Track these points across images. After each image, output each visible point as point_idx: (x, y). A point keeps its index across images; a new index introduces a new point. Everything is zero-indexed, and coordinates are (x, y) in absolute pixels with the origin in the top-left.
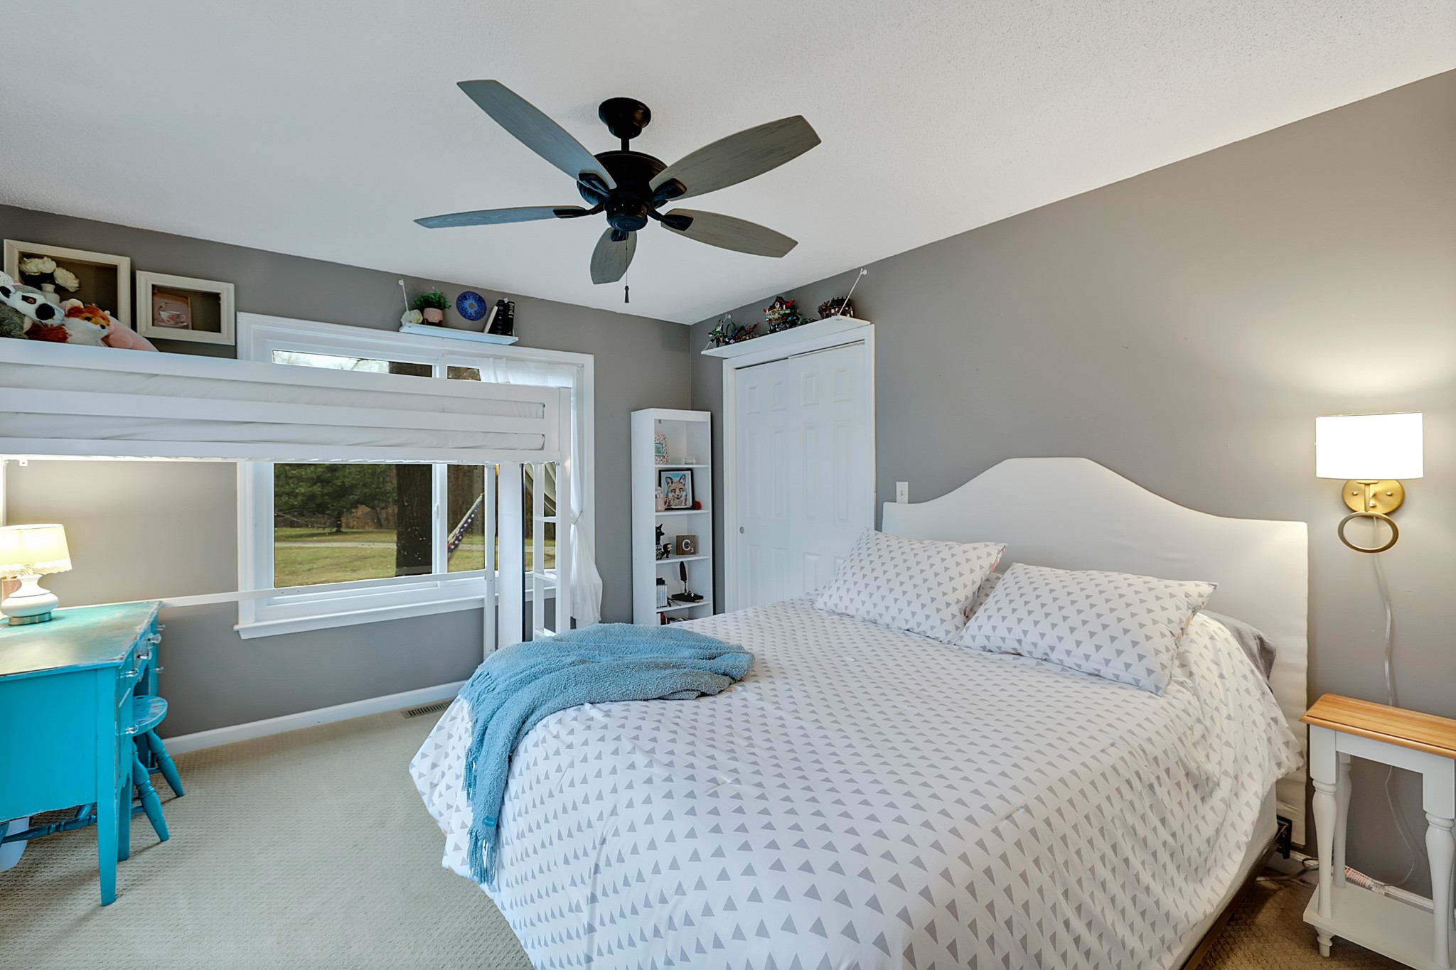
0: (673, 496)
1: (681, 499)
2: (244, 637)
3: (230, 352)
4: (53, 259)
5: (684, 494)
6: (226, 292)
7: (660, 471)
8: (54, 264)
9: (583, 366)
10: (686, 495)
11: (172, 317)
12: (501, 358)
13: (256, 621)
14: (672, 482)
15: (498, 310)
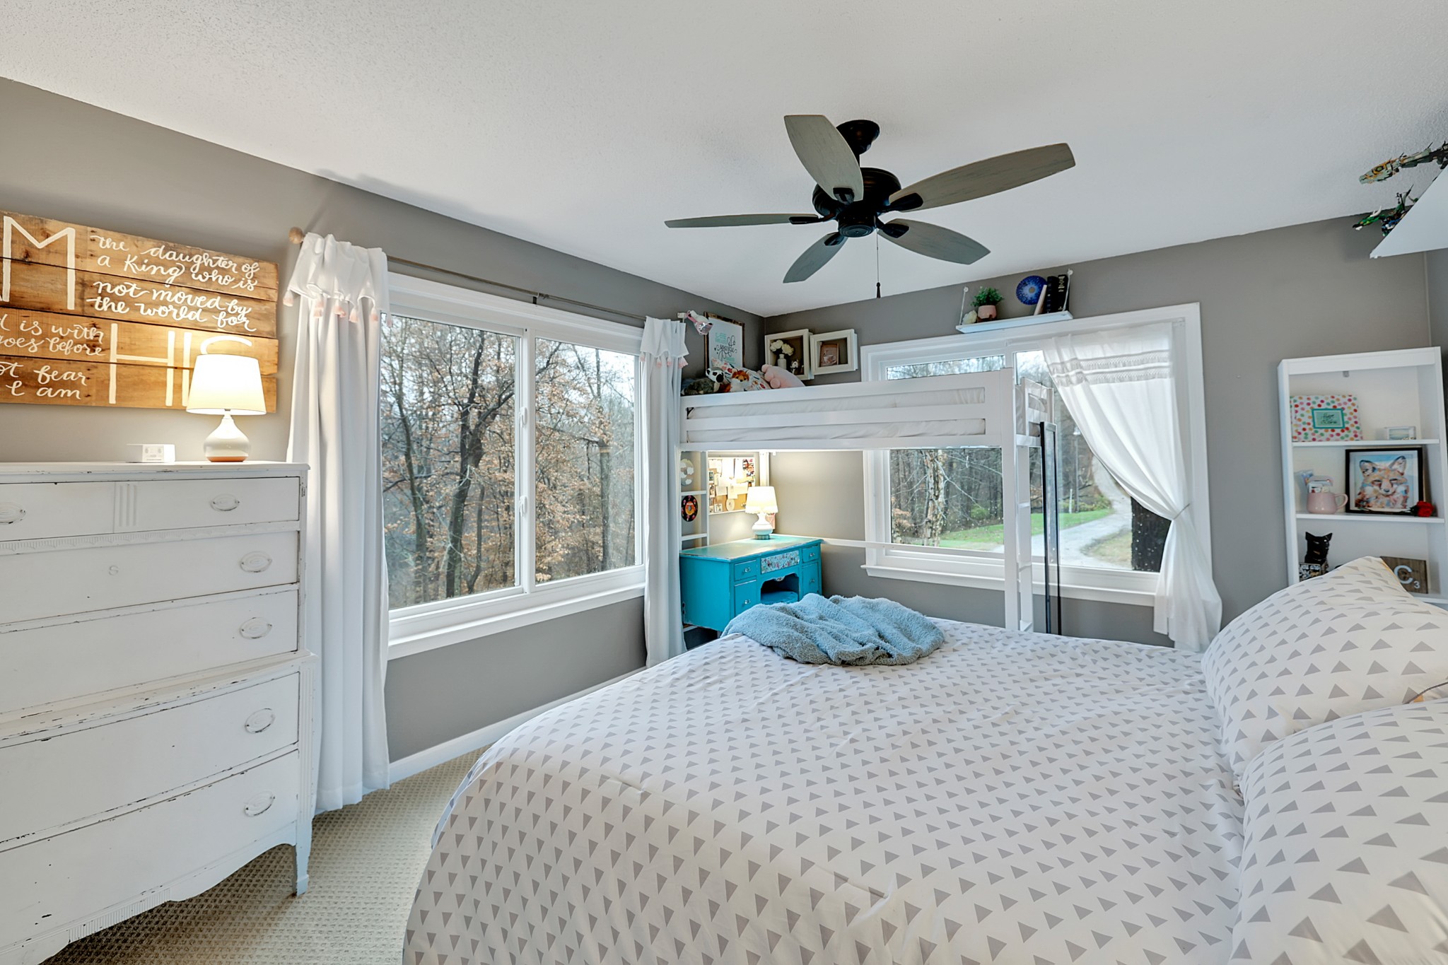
0: (1375, 491)
1: (1395, 496)
2: (869, 574)
3: (855, 376)
4: (782, 340)
5: (1401, 489)
6: (850, 335)
7: (1348, 452)
8: (782, 342)
9: (1184, 321)
10: (1406, 492)
11: (829, 360)
12: (1065, 334)
13: (877, 565)
14: (1374, 469)
15: (1048, 288)
